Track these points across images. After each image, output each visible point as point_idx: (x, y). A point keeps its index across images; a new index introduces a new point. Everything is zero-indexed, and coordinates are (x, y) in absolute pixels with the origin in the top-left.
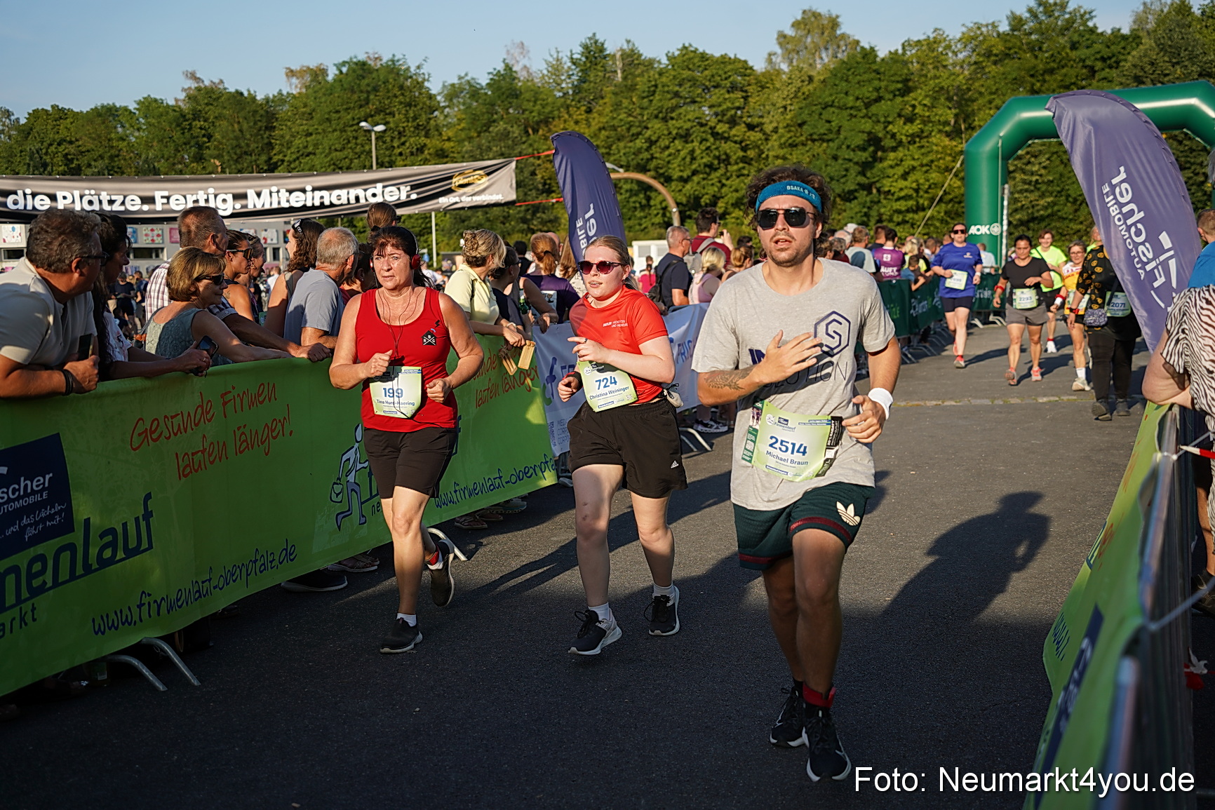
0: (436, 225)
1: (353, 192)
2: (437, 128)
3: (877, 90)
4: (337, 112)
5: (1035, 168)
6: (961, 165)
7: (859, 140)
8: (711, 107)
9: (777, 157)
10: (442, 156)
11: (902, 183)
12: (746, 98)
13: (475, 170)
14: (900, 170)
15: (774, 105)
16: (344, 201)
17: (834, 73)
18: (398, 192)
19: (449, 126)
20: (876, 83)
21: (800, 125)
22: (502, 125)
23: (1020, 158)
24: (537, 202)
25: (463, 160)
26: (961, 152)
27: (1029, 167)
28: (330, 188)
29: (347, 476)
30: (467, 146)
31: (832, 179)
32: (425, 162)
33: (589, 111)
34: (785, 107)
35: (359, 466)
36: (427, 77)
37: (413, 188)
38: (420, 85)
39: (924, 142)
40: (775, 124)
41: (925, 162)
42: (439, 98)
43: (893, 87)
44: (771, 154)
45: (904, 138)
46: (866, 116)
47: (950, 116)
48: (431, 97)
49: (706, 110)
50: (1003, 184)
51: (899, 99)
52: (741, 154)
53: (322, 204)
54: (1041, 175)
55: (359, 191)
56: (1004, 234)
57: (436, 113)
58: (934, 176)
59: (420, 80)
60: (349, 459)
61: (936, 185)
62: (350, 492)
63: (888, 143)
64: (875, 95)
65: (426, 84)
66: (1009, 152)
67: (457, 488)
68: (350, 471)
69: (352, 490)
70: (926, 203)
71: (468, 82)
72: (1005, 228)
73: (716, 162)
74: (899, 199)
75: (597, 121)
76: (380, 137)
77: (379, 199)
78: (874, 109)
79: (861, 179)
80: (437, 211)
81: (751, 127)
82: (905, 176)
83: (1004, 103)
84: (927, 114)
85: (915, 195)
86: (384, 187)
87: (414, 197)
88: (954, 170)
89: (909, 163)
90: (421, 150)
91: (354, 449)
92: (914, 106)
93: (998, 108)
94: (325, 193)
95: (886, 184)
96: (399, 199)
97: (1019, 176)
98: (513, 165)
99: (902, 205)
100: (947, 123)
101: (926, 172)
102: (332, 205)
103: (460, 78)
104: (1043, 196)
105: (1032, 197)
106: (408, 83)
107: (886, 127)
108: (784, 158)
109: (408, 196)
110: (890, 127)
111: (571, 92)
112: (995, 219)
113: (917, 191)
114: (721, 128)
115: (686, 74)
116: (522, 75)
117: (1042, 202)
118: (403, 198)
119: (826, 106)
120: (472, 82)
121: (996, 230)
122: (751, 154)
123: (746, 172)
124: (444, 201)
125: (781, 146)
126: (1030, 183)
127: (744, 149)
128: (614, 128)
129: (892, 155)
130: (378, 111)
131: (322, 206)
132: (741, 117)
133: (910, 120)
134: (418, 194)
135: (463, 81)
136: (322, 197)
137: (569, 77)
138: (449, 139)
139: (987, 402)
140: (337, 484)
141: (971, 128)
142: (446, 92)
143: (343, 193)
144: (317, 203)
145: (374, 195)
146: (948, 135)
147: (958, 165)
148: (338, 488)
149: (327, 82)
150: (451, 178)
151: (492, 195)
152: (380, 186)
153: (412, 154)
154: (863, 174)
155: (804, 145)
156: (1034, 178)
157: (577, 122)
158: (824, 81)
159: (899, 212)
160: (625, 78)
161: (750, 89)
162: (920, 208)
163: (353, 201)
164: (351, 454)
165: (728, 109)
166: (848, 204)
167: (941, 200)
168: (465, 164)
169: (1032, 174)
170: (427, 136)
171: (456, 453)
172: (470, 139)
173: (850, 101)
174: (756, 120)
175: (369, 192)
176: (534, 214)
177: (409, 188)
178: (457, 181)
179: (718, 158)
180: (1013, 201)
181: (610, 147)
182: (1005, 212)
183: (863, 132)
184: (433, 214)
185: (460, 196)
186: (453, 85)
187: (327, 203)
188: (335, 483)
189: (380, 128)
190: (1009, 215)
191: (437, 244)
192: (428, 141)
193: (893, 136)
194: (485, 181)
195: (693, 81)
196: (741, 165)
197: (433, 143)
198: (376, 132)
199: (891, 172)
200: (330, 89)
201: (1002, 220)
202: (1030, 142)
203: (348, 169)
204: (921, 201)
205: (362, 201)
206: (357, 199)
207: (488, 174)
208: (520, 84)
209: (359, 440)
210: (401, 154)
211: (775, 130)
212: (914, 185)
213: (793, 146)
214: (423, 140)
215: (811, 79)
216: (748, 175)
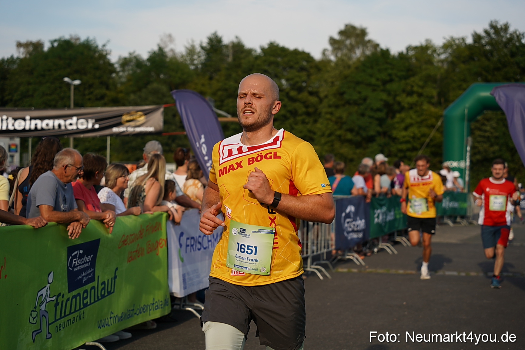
0: (111, 145)
1: (57, 122)
2: (115, 85)
3: (390, 75)
4: (49, 71)
5: (488, 128)
6: (442, 123)
7: (378, 105)
8: (287, 80)
9: (327, 113)
10: (116, 102)
11: (404, 133)
12: (309, 76)
13: (138, 111)
14: (403, 125)
15: (326, 81)
16: (51, 126)
17: (364, 64)
18: (86, 123)
19: (122, 83)
20: (390, 71)
21: (342, 94)
22: (155, 85)
23: (477, 121)
24: (175, 133)
25: (130, 104)
26: (441, 116)
27: (484, 128)
28: (42, 119)
29: (40, 306)
30: (132, 97)
31: (360, 128)
32: (105, 105)
33: (211, 78)
34: (333, 83)
35: (49, 299)
36: (108, 52)
37: (97, 121)
38: (103, 57)
39: (418, 108)
40: (326, 93)
41: (419, 120)
42: (116, 66)
43: (399, 74)
44: (324, 110)
45: (406, 106)
46: (383, 91)
47: (435, 93)
48: (112, 65)
49: (284, 82)
50: (468, 136)
51: (403, 82)
52: (304, 110)
53: (36, 128)
54: (491, 133)
55: (62, 122)
56: (468, 168)
57: (114, 75)
58: (424, 130)
59: (104, 53)
60: (42, 295)
61: (424, 135)
62: (41, 316)
63: (396, 107)
64: (388, 78)
65: (109, 57)
66: (472, 118)
67: (112, 316)
68: (42, 303)
69: (43, 315)
70: (418, 146)
71: (135, 57)
72: (468, 163)
73: (288, 115)
74: (402, 143)
75: (215, 85)
76: (76, 87)
77: (74, 127)
78: (389, 86)
79: (379, 129)
80: (112, 135)
81: (311, 93)
82: (406, 129)
83: (468, 87)
84: (420, 90)
85: (411, 140)
86: (78, 119)
87: (97, 126)
88: (437, 127)
89: (408, 121)
90: (102, 97)
91: (46, 288)
92: (412, 86)
93: (464, 90)
94: (38, 122)
95: (395, 133)
96: (87, 127)
97: (478, 133)
98: (162, 110)
99: (404, 147)
100: (432, 97)
101: (419, 127)
102: (42, 129)
103: (130, 54)
104: (492, 145)
105: (486, 146)
106: (97, 55)
107: (394, 98)
108: (331, 113)
109: (93, 126)
110: (398, 98)
111: (200, 66)
112: (462, 158)
113: (414, 138)
114: (293, 93)
115: (272, 59)
116: (170, 54)
117: (492, 149)
118: (90, 126)
119: (358, 83)
120: (138, 58)
121: (462, 165)
122: (311, 110)
123: (307, 121)
124: (115, 130)
125: (330, 106)
126: (484, 137)
127: (307, 107)
128: (226, 90)
129: (398, 116)
130: (77, 72)
131: (36, 129)
132: (305, 87)
133: (410, 94)
134: (100, 125)
135: (133, 56)
136: (36, 124)
137: (199, 57)
138: (121, 92)
139: (455, 273)
140: (34, 311)
141: (448, 102)
142: (121, 62)
143: (50, 122)
144: (33, 127)
145: (71, 124)
146: (433, 104)
147: (439, 123)
148: (34, 314)
149: (43, 52)
150: (121, 116)
151: (147, 127)
152: (75, 119)
153: (97, 99)
154: (380, 125)
155: (344, 105)
156: (487, 134)
157: (203, 85)
158: (357, 68)
159: (401, 151)
160: (234, 59)
161: (312, 71)
162: (415, 149)
163: (56, 127)
164: (44, 291)
165: (297, 82)
166: (370, 145)
167: (428, 145)
168: (131, 108)
169: (486, 131)
170: (108, 88)
171: (114, 292)
172: (134, 92)
173: (373, 81)
174: (315, 90)
175: (69, 122)
176: (173, 141)
177: (94, 121)
178: (125, 118)
179: (290, 112)
180: (473, 148)
181: (222, 101)
182: (468, 154)
183: (381, 100)
184: (109, 139)
185: (127, 127)
186: (125, 59)
187: (39, 127)
188: (33, 311)
189: (77, 82)
190: (471, 156)
191: (110, 156)
192: (108, 92)
193: (399, 103)
194: (142, 119)
195: (277, 64)
196: (304, 117)
197: (111, 94)
198: (74, 85)
199: (397, 125)
200: (46, 56)
201: (466, 160)
202: (485, 112)
203: (55, 107)
204: (415, 144)
205: (63, 128)
206: (60, 126)
207: (145, 114)
208: (168, 60)
209: (50, 282)
210: (89, 99)
211: (326, 97)
212: (412, 135)
213: (337, 107)
214: (103, 91)
215: (349, 67)
216: (307, 123)
